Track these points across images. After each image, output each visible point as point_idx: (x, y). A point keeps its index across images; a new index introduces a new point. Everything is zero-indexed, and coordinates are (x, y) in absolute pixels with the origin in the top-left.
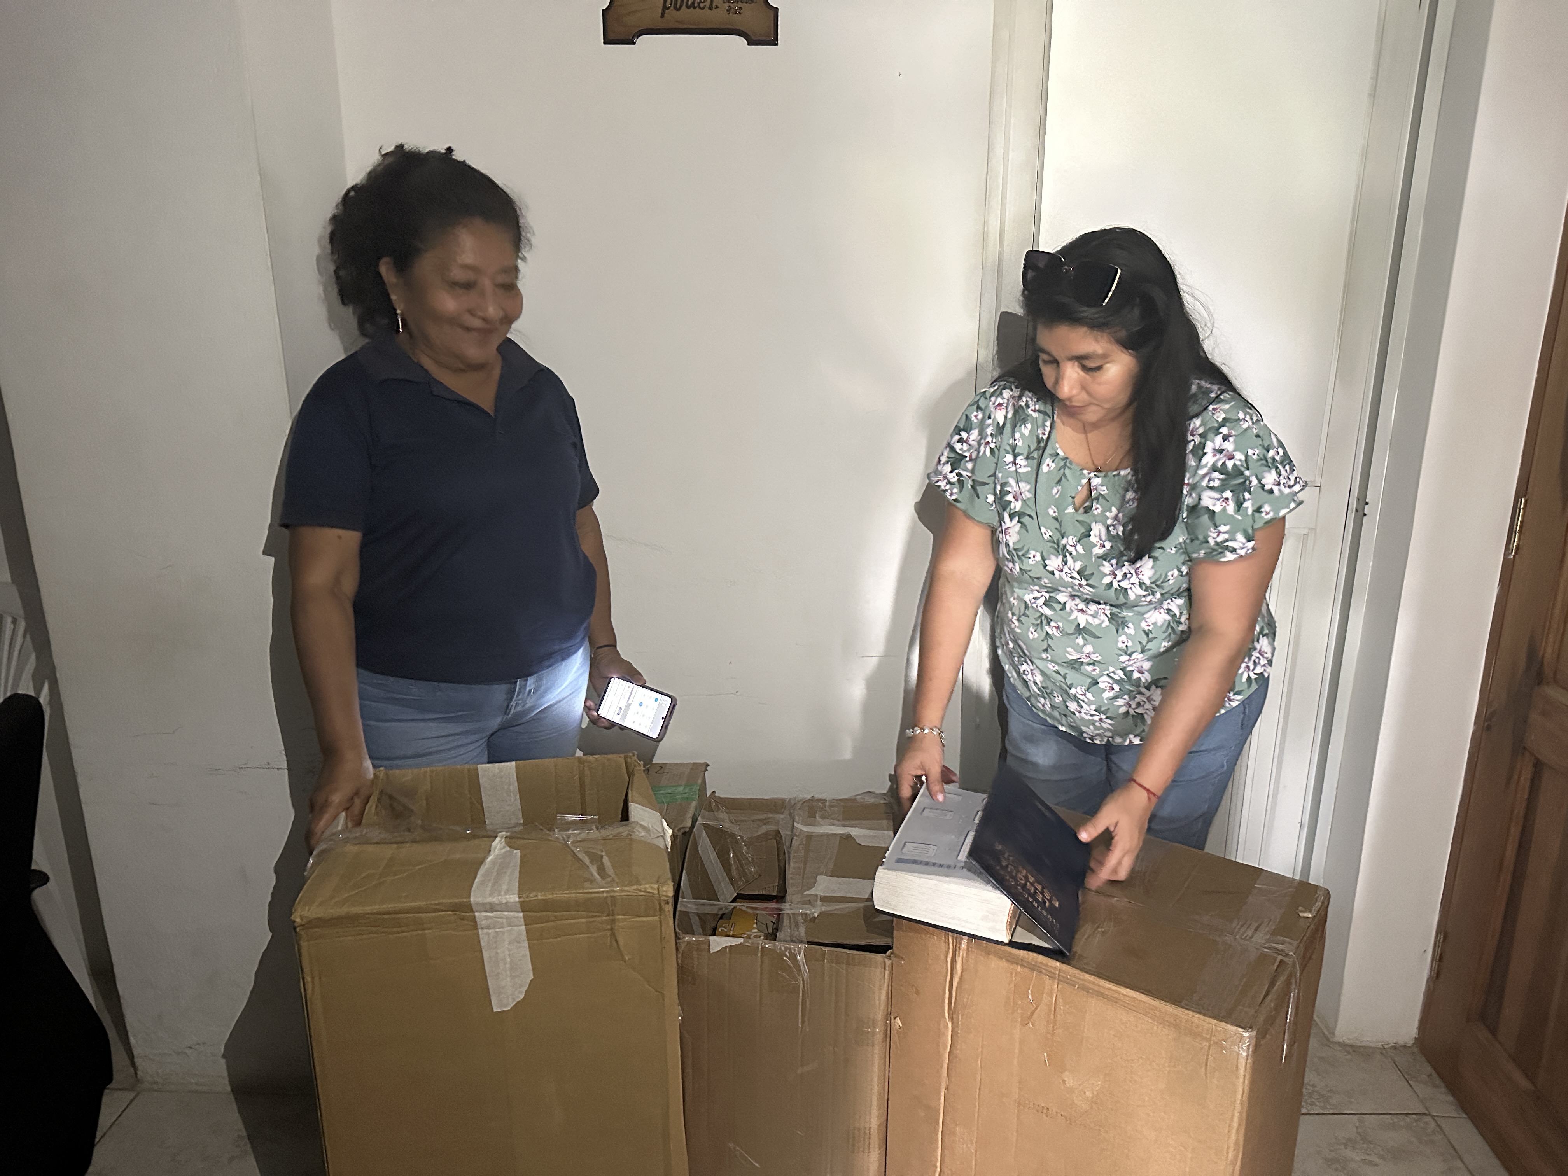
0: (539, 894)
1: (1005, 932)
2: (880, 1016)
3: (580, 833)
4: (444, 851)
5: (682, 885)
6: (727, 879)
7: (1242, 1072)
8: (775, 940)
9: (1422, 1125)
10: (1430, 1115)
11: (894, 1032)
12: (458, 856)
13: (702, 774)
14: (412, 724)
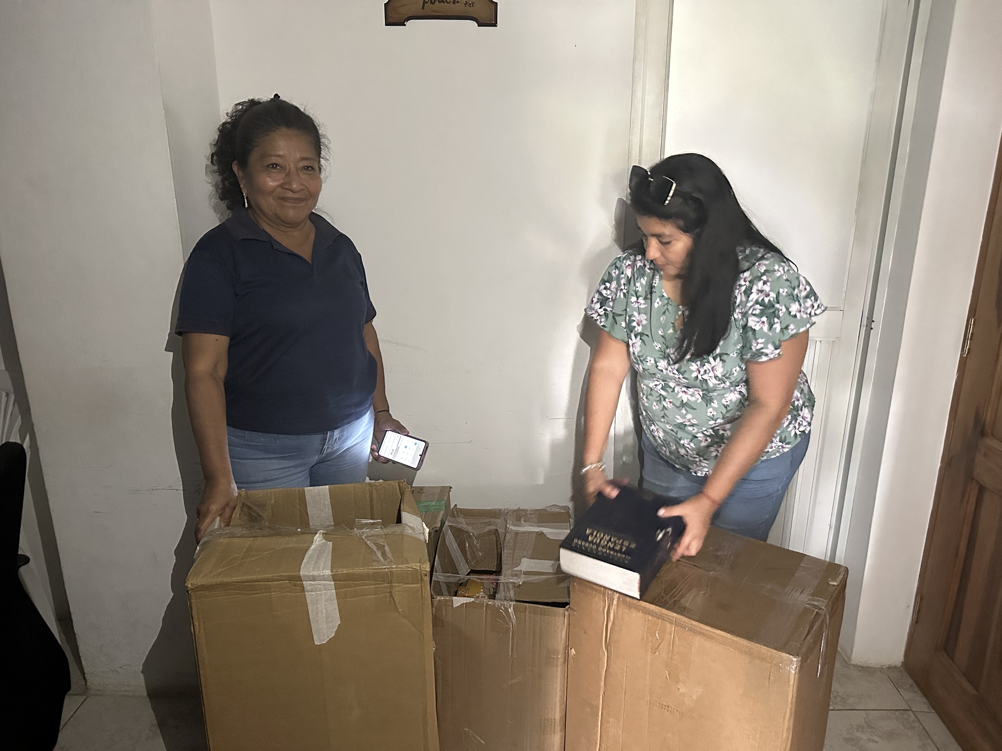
0: (345, 569)
2: (561, 648)
3: (370, 531)
4: (283, 542)
5: (435, 564)
6: (464, 560)
7: (792, 683)
8: (495, 599)
9: (906, 717)
10: (911, 710)
11: (570, 658)
12: (292, 546)
13: (448, 493)
14: (261, 461)
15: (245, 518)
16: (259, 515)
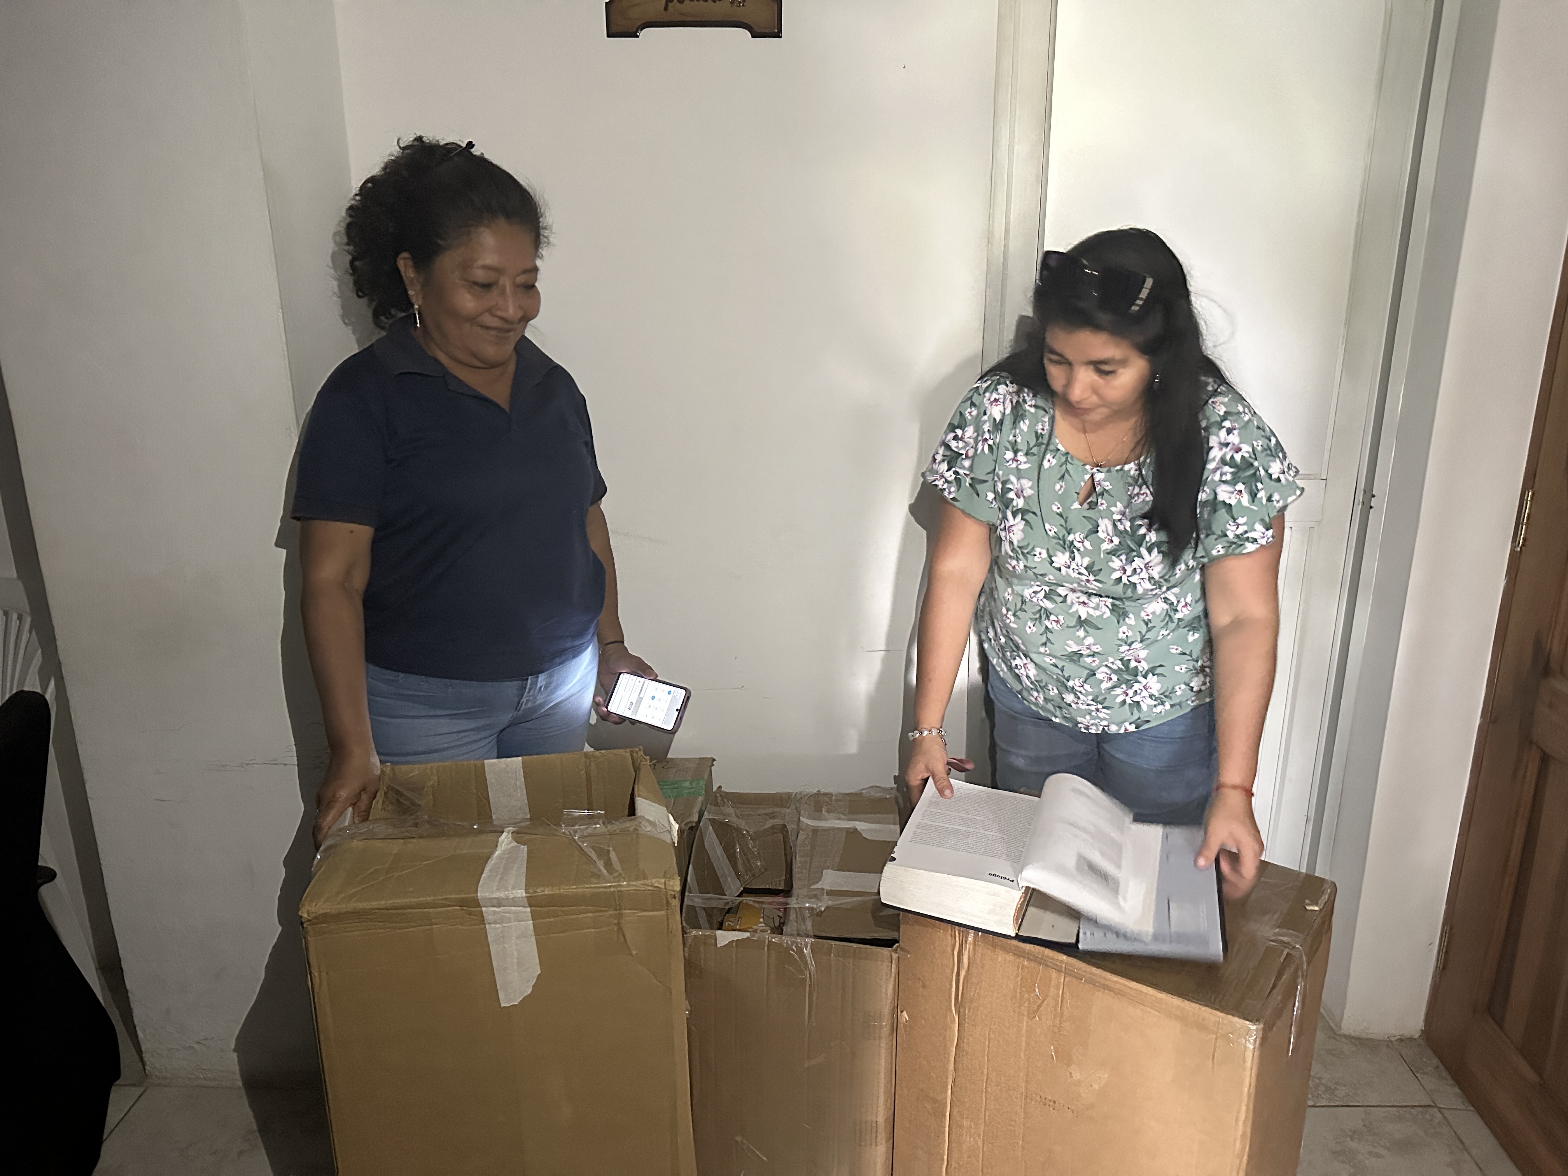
0: (547, 889)
1: (1012, 926)
2: (886, 1010)
3: (587, 828)
4: (449, 847)
5: (689, 878)
6: (734, 874)
7: (1249, 1064)
8: (782, 934)
9: (1428, 1117)
10: (1436, 1106)
11: (901, 1026)
12: (465, 851)
13: (709, 769)
14: (423, 721)
15: (390, 807)
16: (413, 804)
